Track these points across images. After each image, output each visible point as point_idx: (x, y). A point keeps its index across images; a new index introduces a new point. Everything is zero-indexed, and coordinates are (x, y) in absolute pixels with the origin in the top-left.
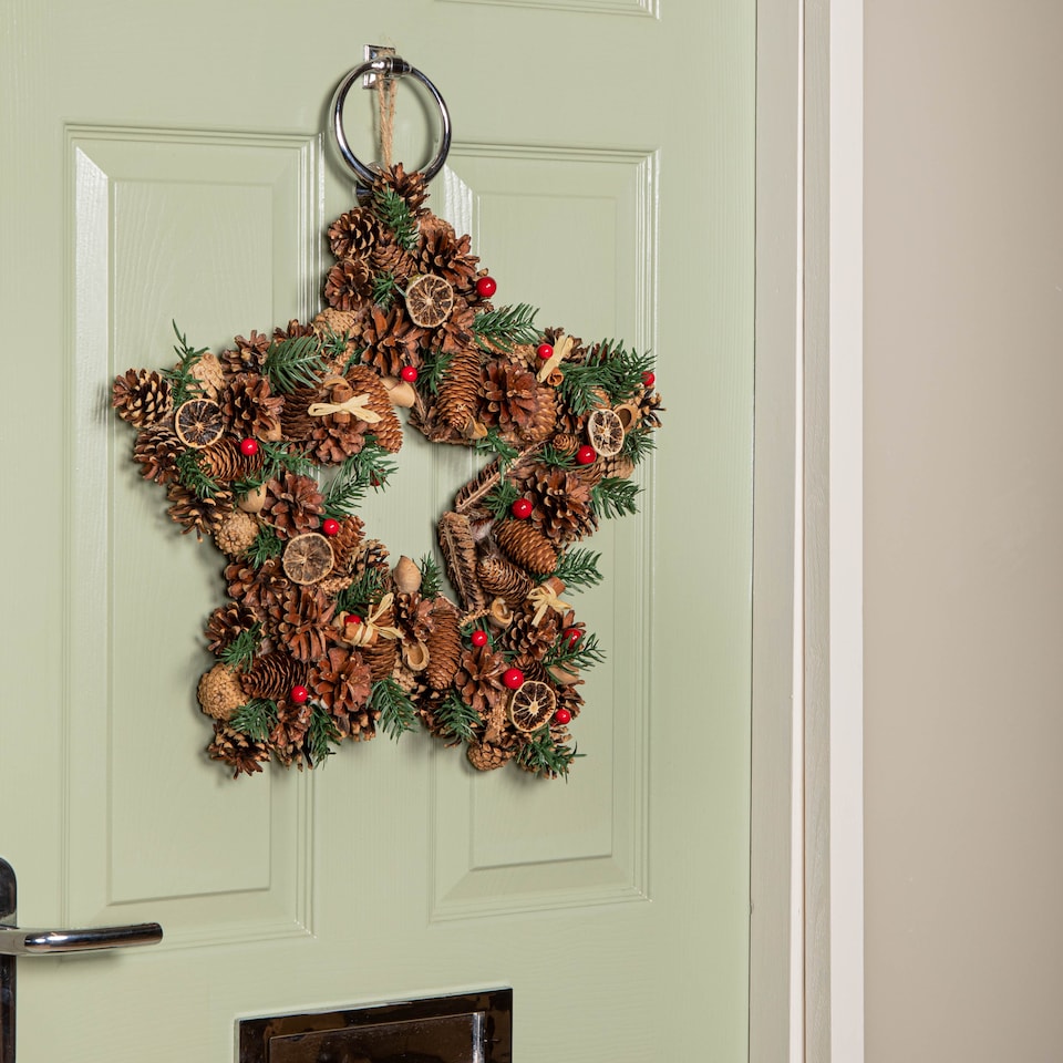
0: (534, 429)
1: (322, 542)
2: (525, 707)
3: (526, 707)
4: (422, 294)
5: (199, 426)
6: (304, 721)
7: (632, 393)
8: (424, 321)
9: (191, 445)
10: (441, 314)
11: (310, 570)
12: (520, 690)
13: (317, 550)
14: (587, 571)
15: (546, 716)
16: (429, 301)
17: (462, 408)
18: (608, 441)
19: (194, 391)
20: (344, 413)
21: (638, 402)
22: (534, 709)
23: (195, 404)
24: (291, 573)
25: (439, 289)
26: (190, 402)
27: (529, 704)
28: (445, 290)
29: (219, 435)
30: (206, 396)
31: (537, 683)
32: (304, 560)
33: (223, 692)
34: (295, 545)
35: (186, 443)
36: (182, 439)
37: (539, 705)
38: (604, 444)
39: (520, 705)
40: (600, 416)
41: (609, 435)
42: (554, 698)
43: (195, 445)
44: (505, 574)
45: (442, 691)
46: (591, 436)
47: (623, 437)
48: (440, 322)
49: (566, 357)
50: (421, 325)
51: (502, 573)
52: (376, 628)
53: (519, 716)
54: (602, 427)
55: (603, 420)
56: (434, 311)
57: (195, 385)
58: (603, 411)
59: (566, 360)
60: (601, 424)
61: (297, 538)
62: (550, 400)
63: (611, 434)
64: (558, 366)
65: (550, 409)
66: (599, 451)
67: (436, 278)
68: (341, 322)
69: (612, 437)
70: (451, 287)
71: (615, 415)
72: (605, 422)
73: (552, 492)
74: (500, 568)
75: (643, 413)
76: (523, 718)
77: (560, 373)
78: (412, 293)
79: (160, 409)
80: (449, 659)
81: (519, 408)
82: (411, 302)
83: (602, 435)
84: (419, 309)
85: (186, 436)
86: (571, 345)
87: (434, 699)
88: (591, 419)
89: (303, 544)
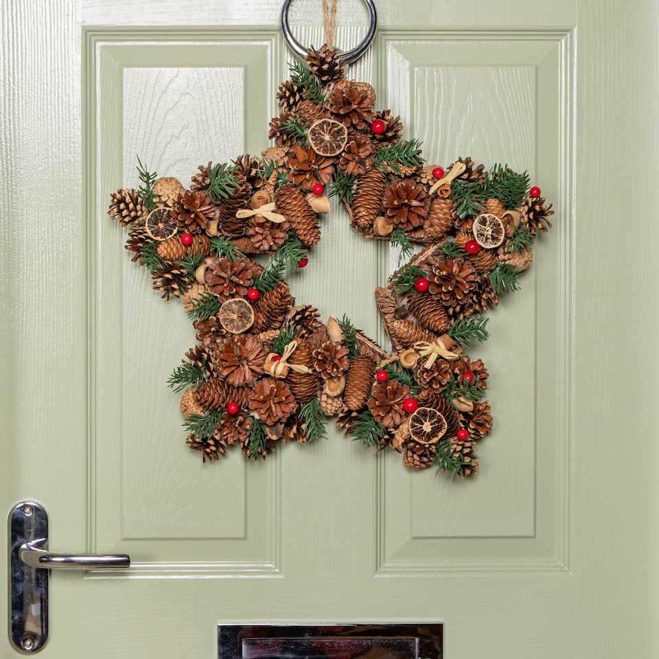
0: (431, 229)
1: (246, 304)
2: (419, 426)
3: (421, 426)
4: (322, 133)
5: (161, 225)
6: (248, 427)
7: (524, 203)
8: (325, 151)
9: (156, 238)
10: (339, 147)
11: (240, 324)
12: (415, 414)
13: (243, 310)
14: (479, 331)
15: (440, 433)
16: (327, 138)
17: (364, 213)
18: (490, 237)
19: (157, 202)
20: (259, 216)
21: (526, 210)
22: (427, 427)
23: (159, 211)
24: (227, 325)
25: (336, 129)
26: (156, 210)
27: (423, 424)
28: (341, 129)
29: (175, 231)
30: (166, 205)
31: (429, 409)
32: (235, 316)
33: (187, 404)
34: (227, 306)
35: (153, 237)
36: (150, 234)
37: (431, 425)
38: (487, 239)
39: (416, 424)
40: (484, 219)
41: (490, 233)
42: (444, 421)
43: (158, 238)
44: (408, 331)
45: (359, 412)
46: (475, 233)
47: (503, 235)
48: (338, 152)
49: (463, 177)
50: (323, 155)
51: (405, 330)
52: (288, 365)
53: (416, 432)
54: (485, 227)
55: (486, 222)
56: (334, 145)
57: (158, 198)
58: (486, 215)
59: (463, 179)
60: (485, 225)
61: (227, 302)
62: (446, 208)
63: (492, 232)
64: (450, 183)
65: (445, 214)
66: (482, 244)
67: (331, 121)
68: (276, 155)
69: (494, 234)
70: (344, 127)
71: (497, 218)
72: (488, 223)
73: (439, 273)
74: (404, 327)
75: (529, 217)
76: (419, 434)
77: (448, 188)
78: (313, 132)
79: (133, 214)
80: (359, 389)
81: (414, 213)
82: (312, 139)
83: (485, 233)
84: (320, 143)
85: (152, 232)
86: (464, 168)
87: (353, 417)
88: (476, 221)
89: (233, 305)
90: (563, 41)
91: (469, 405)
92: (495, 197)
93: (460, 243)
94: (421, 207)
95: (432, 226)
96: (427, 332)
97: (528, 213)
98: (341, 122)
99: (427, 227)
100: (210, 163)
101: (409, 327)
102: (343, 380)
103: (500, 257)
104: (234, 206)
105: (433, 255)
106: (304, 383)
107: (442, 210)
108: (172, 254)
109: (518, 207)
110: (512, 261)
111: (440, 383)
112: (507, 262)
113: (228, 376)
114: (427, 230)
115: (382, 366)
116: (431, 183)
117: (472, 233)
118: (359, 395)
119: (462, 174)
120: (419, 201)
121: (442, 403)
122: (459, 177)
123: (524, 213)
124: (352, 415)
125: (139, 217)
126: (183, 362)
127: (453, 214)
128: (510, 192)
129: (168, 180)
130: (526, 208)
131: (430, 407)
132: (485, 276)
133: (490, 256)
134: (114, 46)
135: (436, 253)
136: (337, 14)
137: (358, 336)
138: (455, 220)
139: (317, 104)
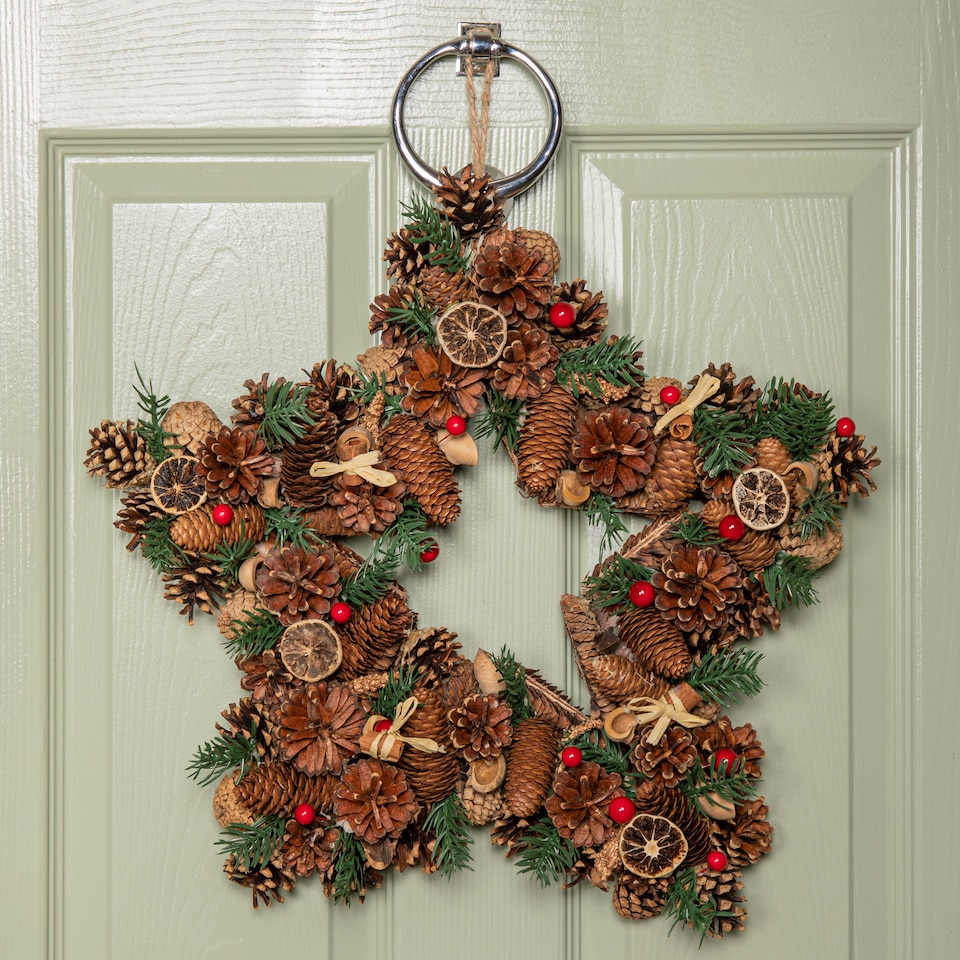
0: (658, 495)
1: (327, 631)
2: (638, 846)
3: (640, 847)
4: (462, 326)
5: (177, 488)
6: (333, 846)
7: (825, 447)
8: (467, 359)
9: (168, 510)
10: (492, 351)
11: (317, 664)
12: (630, 825)
13: (323, 639)
14: (745, 676)
15: (675, 860)
16: (471, 335)
17: (538, 467)
18: (763, 509)
19: (171, 447)
20: (350, 474)
21: (829, 459)
22: (652, 849)
23: (174, 462)
24: (294, 667)
25: (486, 320)
26: (169, 460)
27: (645, 844)
28: (497, 320)
29: (202, 499)
30: (187, 452)
31: (654, 817)
32: (308, 651)
33: (224, 804)
34: (294, 633)
35: (163, 508)
36: (158, 502)
37: (659, 845)
38: (758, 512)
39: (632, 844)
40: (753, 477)
41: (763, 502)
42: (683, 838)
43: (173, 511)
44: (618, 676)
45: (531, 819)
46: (737, 504)
47: (787, 505)
48: (490, 361)
49: (716, 401)
50: (463, 365)
51: (613, 674)
52: (401, 738)
53: (632, 858)
54: (755, 492)
55: (757, 482)
56: (483, 347)
57: (172, 439)
58: (756, 471)
59: (716, 405)
60: (754, 489)
61: (295, 625)
62: (684, 457)
63: (768, 501)
64: (691, 413)
65: (683, 468)
66: (749, 523)
67: (478, 306)
68: (381, 362)
69: (771, 505)
70: (502, 317)
71: (775, 476)
72: (760, 485)
73: (672, 574)
74: (611, 668)
75: (833, 473)
76: (639, 860)
77: (688, 423)
78: (446, 325)
79: (128, 467)
80: (529, 781)
81: (627, 467)
82: (444, 338)
83: (754, 502)
84: (459, 345)
85: (163, 500)
86: (717, 386)
87: (521, 828)
88: (738, 481)
89: (306, 631)
90: (898, 150)
91: (728, 809)
92: (774, 436)
93: (711, 518)
94: (641, 457)
95: (659, 489)
96: (652, 677)
97: (832, 465)
98: (496, 308)
99: (650, 490)
100: (266, 377)
101: (619, 669)
102: (502, 763)
103: (783, 542)
104: (307, 455)
105: (663, 539)
106: (432, 769)
107: (677, 460)
108: (196, 539)
109: (815, 454)
110: (804, 549)
111: (675, 771)
112: (795, 552)
113: (296, 756)
114: (651, 496)
115: (572, 737)
116: (658, 411)
117: (731, 501)
118: (530, 791)
119: (714, 397)
120: (636, 447)
121: (679, 804)
122: (708, 401)
123: (825, 465)
124: (518, 826)
125: (140, 472)
126: (219, 727)
127: (698, 468)
128: (800, 428)
129: (191, 407)
130: (829, 456)
131: (656, 813)
132: (756, 576)
133: (764, 542)
134: (97, 165)
135: (668, 536)
136: (493, 106)
137: (530, 682)
138: (702, 478)
139: (454, 275)
